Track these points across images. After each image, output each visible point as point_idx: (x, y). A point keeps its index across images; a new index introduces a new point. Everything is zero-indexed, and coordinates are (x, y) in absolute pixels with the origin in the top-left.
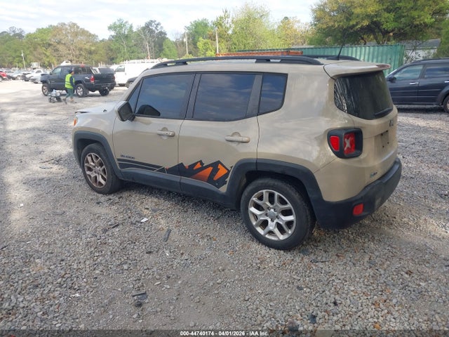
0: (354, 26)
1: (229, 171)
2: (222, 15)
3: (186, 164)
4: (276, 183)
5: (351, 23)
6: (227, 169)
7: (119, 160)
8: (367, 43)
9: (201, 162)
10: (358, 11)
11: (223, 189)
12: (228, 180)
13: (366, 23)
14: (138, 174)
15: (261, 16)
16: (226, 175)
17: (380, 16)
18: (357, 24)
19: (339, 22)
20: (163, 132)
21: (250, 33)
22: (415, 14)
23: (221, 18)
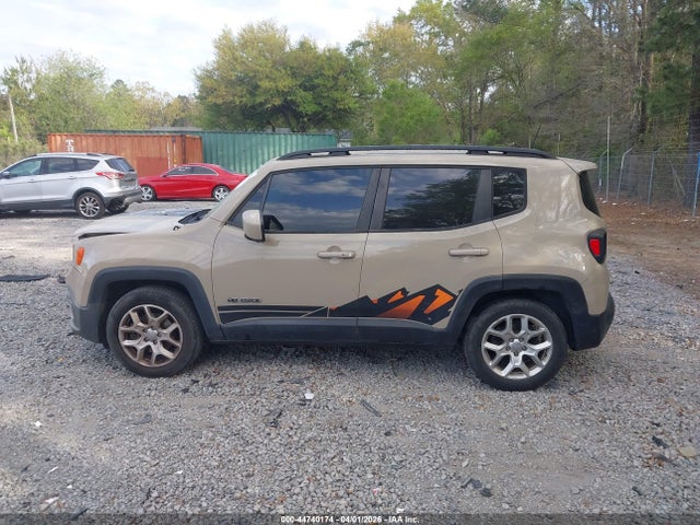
0: (261, 104)
1: (455, 297)
2: (17, 66)
3: (374, 297)
4: (527, 304)
5: (258, 100)
6: (452, 295)
7: (220, 308)
8: (277, 129)
9: (404, 291)
10: (265, 84)
11: (442, 325)
12: (452, 310)
13: (278, 102)
14: (264, 327)
15: (91, 75)
16: (450, 304)
17: (295, 95)
18: (266, 101)
19: (239, 97)
20: (329, 254)
21: (74, 102)
22: (337, 95)
23: (14, 71)
